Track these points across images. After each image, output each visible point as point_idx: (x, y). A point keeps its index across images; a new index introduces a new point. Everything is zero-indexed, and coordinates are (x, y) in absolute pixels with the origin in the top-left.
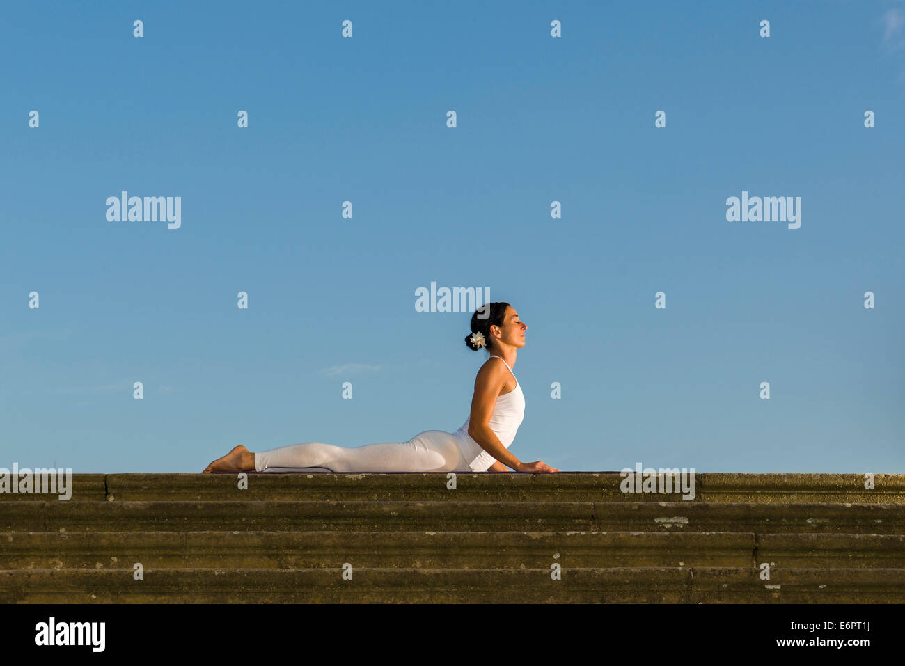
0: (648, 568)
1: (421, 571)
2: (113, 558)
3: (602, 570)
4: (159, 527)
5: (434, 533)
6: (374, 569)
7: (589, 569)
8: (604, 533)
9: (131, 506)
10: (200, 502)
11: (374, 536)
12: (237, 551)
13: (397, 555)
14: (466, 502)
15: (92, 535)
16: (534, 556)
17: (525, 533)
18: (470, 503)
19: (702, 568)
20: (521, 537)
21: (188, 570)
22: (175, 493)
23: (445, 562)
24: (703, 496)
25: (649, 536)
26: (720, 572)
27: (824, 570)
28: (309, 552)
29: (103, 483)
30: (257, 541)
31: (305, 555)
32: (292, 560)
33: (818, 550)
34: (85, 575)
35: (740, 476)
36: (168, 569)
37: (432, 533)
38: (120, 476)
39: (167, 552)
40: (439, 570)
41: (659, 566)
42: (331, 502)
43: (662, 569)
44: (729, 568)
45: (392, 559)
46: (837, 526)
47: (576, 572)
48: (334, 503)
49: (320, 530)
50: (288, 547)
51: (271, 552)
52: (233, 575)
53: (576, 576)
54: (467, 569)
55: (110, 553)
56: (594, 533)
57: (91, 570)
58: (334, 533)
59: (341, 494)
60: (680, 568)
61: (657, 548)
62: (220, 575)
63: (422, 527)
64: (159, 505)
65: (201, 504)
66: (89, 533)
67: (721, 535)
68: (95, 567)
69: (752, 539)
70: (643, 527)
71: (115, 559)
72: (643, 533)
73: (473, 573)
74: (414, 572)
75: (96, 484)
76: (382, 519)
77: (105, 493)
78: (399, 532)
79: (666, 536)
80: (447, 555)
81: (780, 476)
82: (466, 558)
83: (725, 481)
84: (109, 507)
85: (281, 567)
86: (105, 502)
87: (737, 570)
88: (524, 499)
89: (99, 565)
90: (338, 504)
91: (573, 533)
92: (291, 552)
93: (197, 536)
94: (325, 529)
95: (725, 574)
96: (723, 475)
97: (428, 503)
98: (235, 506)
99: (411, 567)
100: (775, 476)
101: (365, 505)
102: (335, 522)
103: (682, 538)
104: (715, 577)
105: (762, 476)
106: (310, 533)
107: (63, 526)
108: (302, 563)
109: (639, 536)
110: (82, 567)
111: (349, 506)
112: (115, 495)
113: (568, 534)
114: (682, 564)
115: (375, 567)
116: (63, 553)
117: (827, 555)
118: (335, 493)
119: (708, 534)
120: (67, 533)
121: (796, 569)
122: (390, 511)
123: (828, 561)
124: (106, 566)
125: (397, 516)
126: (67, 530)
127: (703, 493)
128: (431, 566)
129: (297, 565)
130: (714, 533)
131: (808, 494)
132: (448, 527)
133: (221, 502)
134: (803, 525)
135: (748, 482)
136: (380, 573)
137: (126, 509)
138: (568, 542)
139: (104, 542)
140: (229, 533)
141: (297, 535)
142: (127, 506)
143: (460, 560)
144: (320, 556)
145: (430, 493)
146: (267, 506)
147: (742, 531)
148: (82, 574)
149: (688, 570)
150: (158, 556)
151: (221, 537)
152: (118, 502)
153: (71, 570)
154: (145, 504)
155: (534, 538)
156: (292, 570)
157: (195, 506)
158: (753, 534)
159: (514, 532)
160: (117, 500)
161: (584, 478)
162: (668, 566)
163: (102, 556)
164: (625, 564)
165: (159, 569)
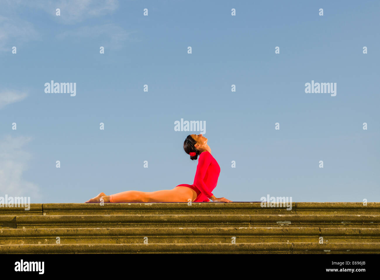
0: (273, 243)
1: (177, 244)
2: (45, 240)
3: (254, 244)
4: (65, 226)
5: (183, 228)
6: (157, 244)
7: (249, 244)
8: (255, 228)
9: (53, 217)
10: (82, 215)
11: (157, 229)
12: (98, 237)
13: (167, 238)
14: (196, 215)
15: (36, 230)
16: (225, 238)
17: (221, 228)
18: (198, 215)
19: (297, 243)
20: (220, 230)
21: (78, 245)
22: (72, 212)
23: (187, 241)
24: (297, 212)
25: (274, 229)
26: (304, 244)
27: (349, 243)
28: (129, 237)
29: (41, 207)
30: (107, 232)
31: (127, 238)
32: (122, 240)
33: (346, 235)
34: (33, 247)
35: (313, 203)
36: (69, 244)
37: (181, 228)
38: (48, 205)
39: (69, 237)
40: (185, 244)
41: (278, 242)
42: (139, 215)
43: (280, 243)
44: (308, 243)
45: (164, 239)
46: (354, 224)
47: (243, 245)
48: (140, 215)
49: (134, 227)
50: (120, 235)
51: (113, 237)
52: (97, 246)
53: (243, 246)
54: (197, 244)
55: (44, 237)
56: (251, 228)
57: (36, 245)
58: (140, 228)
59: (143, 212)
60: (287, 243)
61: (277, 234)
62: (91, 247)
63: (177, 226)
64: (65, 216)
65: (83, 216)
66: (35, 229)
67: (305, 229)
68: (38, 244)
69: (318, 230)
70: (271, 225)
71: (46, 240)
72: (271, 228)
73: (199, 245)
74: (174, 245)
75: (38, 208)
76: (160, 222)
77: (42, 212)
78: (167, 228)
79: (282, 229)
80: (189, 238)
81: (330, 203)
82: (196, 239)
83: (306, 206)
84: (44, 218)
85: (118, 243)
86: (42, 216)
87: (312, 244)
88: (221, 214)
89: (39, 243)
90: (141, 216)
91: (242, 228)
92: (121, 237)
93: (82, 230)
94: (136, 227)
95: (307, 245)
96: (305, 203)
97: (180, 215)
98: (98, 217)
99: (172, 243)
100: (328, 203)
101: (153, 216)
102: (140, 224)
103: (288, 230)
104: (303, 247)
105: (322, 204)
106: (129, 228)
107: (24, 226)
108: (126, 241)
109: (270, 229)
110: (32, 243)
111: (146, 217)
112: (46, 212)
113: (240, 228)
114: (288, 241)
115: (157, 243)
116: (24, 238)
117: (350, 237)
118: (140, 211)
119: (299, 228)
120: (26, 229)
121: (336, 243)
122: (164, 219)
123: (350, 240)
124: (42, 243)
125: (167, 221)
126: (26, 228)
127: (297, 211)
128: (181, 243)
129: (124, 242)
130: (302, 228)
131: (342, 211)
132: (189, 226)
133: (91, 215)
134: (340, 224)
135: (316, 206)
136: (159, 246)
137: (51, 218)
138: (240, 232)
139: (42, 233)
140: (95, 229)
141: (124, 229)
142: (52, 217)
143: (194, 240)
144: (133, 238)
145: (181, 211)
146: (111, 217)
147: (314, 227)
148: (32, 246)
149: (291, 244)
150: (65, 238)
151: (91, 230)
152: (48, 216)
153: (27, 245)
154: (60, 216)
155: (225, 230)
156: (122, 244)
157: (80, 217)
158: (318, 228)
159: (216, 228)
160: (47, 215)
161: (246, 205)
162: (282, 242)
163: (41, 238)
164: (264, 241)
165: (65, 244)
